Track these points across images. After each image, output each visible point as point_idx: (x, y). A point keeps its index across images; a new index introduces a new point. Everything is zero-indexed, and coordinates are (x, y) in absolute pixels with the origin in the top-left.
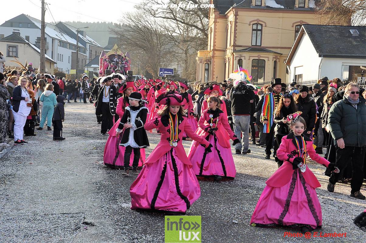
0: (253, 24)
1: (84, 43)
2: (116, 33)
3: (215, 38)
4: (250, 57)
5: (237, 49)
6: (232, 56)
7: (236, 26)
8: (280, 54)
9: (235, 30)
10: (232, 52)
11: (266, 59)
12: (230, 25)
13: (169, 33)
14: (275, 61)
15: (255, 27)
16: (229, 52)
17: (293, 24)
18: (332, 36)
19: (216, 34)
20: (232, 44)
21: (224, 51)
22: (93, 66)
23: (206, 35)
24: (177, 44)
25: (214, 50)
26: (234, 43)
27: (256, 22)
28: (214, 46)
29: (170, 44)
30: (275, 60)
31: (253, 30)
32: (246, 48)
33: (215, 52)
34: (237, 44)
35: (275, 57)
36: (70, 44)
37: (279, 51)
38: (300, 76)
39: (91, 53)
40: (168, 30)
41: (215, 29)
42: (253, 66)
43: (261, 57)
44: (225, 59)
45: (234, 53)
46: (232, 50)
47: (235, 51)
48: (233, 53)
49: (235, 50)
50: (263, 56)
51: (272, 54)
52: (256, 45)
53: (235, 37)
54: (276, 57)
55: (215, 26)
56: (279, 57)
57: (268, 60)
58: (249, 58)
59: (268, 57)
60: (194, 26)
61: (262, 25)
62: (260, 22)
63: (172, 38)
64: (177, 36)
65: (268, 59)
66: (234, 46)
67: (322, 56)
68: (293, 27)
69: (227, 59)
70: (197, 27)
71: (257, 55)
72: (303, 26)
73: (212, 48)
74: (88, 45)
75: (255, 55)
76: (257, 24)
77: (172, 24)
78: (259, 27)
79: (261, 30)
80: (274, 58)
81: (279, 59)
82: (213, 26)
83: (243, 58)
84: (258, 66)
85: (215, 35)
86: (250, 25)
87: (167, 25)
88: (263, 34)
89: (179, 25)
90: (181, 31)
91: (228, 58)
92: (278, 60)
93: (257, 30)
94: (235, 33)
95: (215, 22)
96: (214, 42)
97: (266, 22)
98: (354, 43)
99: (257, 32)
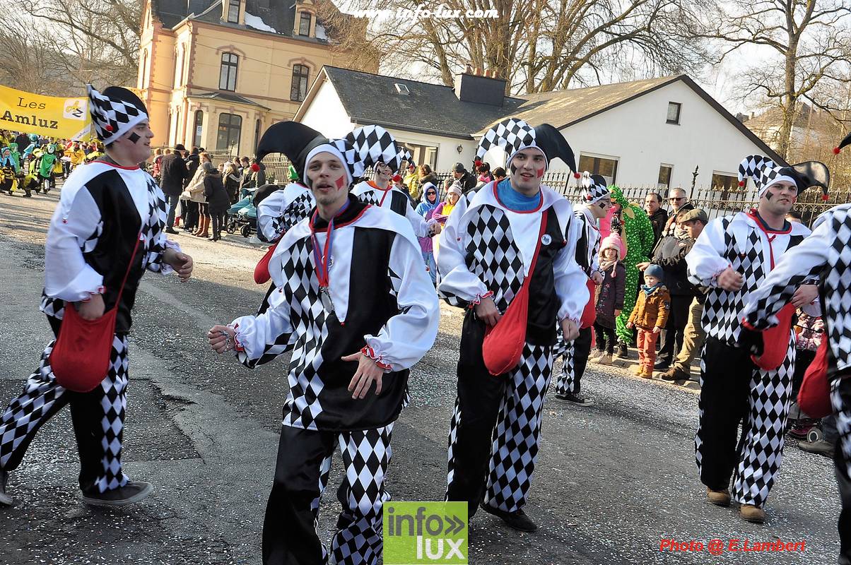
0: (223, 53)
3: (152, 69)
4: (216, 108)
5: (193, 91)
6: (185, 103)
7: (193, 52)
8: (267, 108)
9: (192, 59)
10: (186, 96)
11: (244, 116)
12: (181, 49)
13: (55, 47)
14: (258, 120)
15: (226, 58)
16: (179, 96)
17: (290, 61)
18: (370, 90)
19: (156, 62)
20: (185, 82)
21: (168, 93)
23: (131, 60)
24: (70, 68)
25: (151, 89)
26: (190, 81)
27: (229, 50)
28: (151, 81)
30: (258, 118)
31: (223, 63)
32: (209, 92)
33: (153, 93)
34: (195, 83)
35: (257, 112)
37: (264, 103)
40: (54, 42)
41: (154, 51)
42: (220, 125)
43: (235, 110)
44: (168, 106)
45: (188, 99)
46: (185, 93)
47: (189, 94)
48: (186, 99)
49: (191, 94)
50: (239, 109)
51: (254, 107)
52: (227, 90)
53: (191, 71)
54: (260, 114)
55: (154, 47)
56: (264, 114)
57: (248, 117)
58: (213, 110)
59: (247, 113)
61: (238, 56)
62: (235, 51)
63: (62, 57)
64: (70, 55)
65: (247, 115)
66: (190, 86)
67: (356, 121)
68: (289, 65)
69: (175, 109)
70: (112, 44)
71: (228, 107)
72: (324, 68)
73: (147, 85)
75: (226, 107)
76: (230, 54)
78: (234, 59)
79: (236, 65)
80: (256, 114)
81: (265, 117)
82: (149, 48)
83: (204, 110)
84: (229, 126)
85: (153, 64)
86: (217, 54)
88: (239, 72)
91: (176, 106)
92: (262, 119)
93: (229, 64)
95: (154, 41)
96: (152, 75)
97: (246, 52)
98: (403, 106)
99: (229, 67)
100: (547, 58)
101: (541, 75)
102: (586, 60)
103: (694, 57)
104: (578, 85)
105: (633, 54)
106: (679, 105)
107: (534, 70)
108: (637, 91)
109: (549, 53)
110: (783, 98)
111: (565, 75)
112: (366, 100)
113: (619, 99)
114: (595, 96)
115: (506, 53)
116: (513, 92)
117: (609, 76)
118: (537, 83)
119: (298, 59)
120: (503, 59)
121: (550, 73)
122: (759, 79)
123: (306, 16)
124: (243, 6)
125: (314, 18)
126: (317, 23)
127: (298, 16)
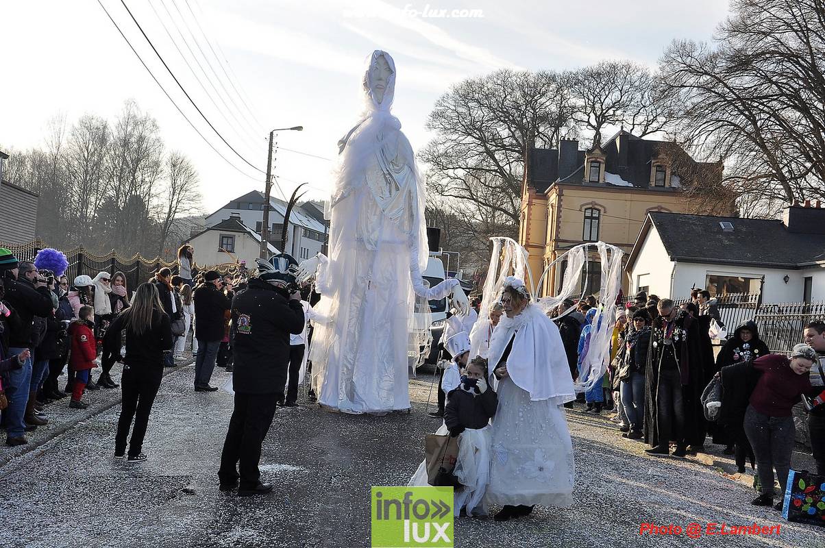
0: (586, 209)
3: (528, 229)
5: (561, 245)
6: (553, 255)
7: (559, 211)
9: (558, 217)
12: (551, 209)
13: (465, 219)
15: (588, 214)
16: (549, 250)
17: (647, 209)
18: (693, 230)
19: (531, 222)
20: (554, 237)
21: (543, 248)
23: (518, 222)
25: (528, 246)
26: (557, 235)
27: (590, 206)
28: (528, 239)
29: (466, 235)
31: (586, 217)
32: (574, 244)
33: (530, 249)
34: (562, 237)
38: (646, 288)
40: (464, 215)
41: (529, 214)
42: (584, 272)
44: (543, 260)
45: (556, 252)
46: (553, 247)
47: (557, 248)
48: (554, 251)
49: (558, 247)
52: (590, 241)
53: (558, 227)
55: (529, 210)
60: (502, 210)
61: (599, 210)
62: (596, 207)
63: (469, 227)
64: (477, 225)
66: (557, 240)
68: (646, 214)
69: (546, 260)
70: (506, 212)
71: (591, 256)
73: (525, 243)
75: (589, 256)
76: (592, 209)
77: (472, 206)
78: (595, 214)
79: (598, 218)
82: (526, 211)
84: (592, 272)
85: (528, 224)
86: (581, 209)
87: (463, 207)
88: (601, 225)
89: (481, 208)
90: (484, 217)
91: (548, 259)
93: (591, 218)
94: (558, 222)
95: (529, 204)
96: (528, 234)
97: (605, 206)
98: (726, 242)
99: (591, 221)
112: (688, 239)
119: (655, 208)
123: (661, 169)
124: (603, 167)
125: (668, 172)
126: (673, 174)
127: (653, 170)
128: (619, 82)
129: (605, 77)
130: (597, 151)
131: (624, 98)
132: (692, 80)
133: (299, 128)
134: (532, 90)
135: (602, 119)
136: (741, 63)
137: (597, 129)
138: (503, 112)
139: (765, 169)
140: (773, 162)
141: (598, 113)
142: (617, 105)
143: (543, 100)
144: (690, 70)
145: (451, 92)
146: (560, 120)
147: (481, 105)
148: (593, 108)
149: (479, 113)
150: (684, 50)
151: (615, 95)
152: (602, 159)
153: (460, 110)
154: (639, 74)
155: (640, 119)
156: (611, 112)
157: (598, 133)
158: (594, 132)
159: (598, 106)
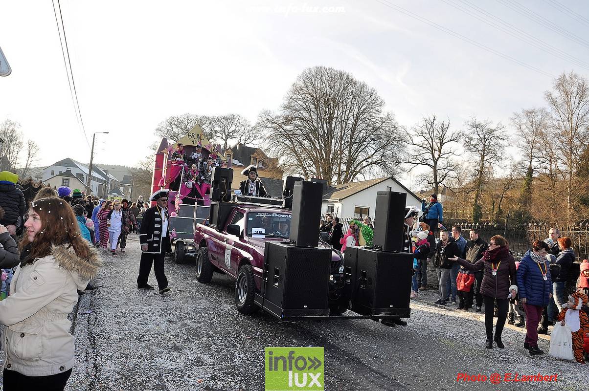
1: (107, 178)
2: (132, 173)
22: (113, 194)
36: (98, 179)
39: (111, 185)
74: (110, 180)
100: (344, 171)
101: (343, 177)
102: (359, 171)
103: (399, 170)
104: (356, 181)
105: (376, 169)
106: (391, 188)
107: (339, 175)
108: (375, 183)
109: (345, 169)
110: (434, 184)
111: (352, 177)
113: (368, 186)
114: (360, 185)
115: (329, 170)
116: (333, 184)
117: (368, 177)
118: (341, 180)
120: (328, 173)
121: (347, 176)
122: (424, 178)
123: (255, 159)
124: (232, 157)
125: (258, 160)
126: (259, 161)
127: (252, 159)
128: (235, 122)
129: (230, 119)
130: (230, 150)
131: (237, 129)
132: (269, 125)
133: (107, 133)
134: (200, 123)
135: (228, 136)
136: (288, 120)
137: (226, 140)
138: (187, 130)
139: (296, 162)
140: (299, 160)
141: (227, 134)
142: (234, 131)
143: (204, 127)
144: (268, 121)
145: (165, 121)
146: (211, 135)
147: (178, 127)
148: (224, 131)
149: (176, 130)
150: (267, 113)
151: (233, 128)
152: (232, 154)
153: (168, 128)
154: (243, 119)
155: (243, 138)
156: (231, 134)
157: (226, 143)
158: (224, 142)
159: (226, 131)
